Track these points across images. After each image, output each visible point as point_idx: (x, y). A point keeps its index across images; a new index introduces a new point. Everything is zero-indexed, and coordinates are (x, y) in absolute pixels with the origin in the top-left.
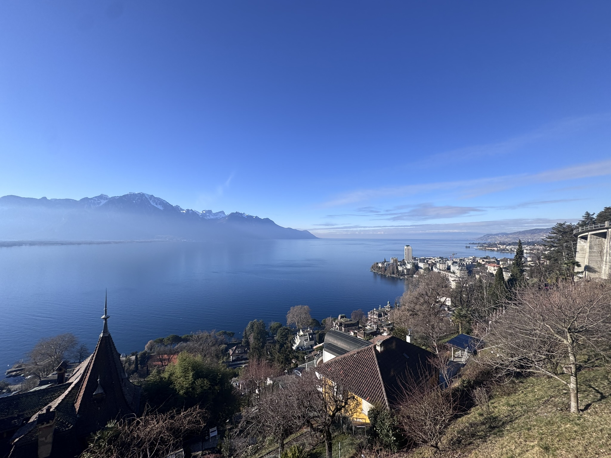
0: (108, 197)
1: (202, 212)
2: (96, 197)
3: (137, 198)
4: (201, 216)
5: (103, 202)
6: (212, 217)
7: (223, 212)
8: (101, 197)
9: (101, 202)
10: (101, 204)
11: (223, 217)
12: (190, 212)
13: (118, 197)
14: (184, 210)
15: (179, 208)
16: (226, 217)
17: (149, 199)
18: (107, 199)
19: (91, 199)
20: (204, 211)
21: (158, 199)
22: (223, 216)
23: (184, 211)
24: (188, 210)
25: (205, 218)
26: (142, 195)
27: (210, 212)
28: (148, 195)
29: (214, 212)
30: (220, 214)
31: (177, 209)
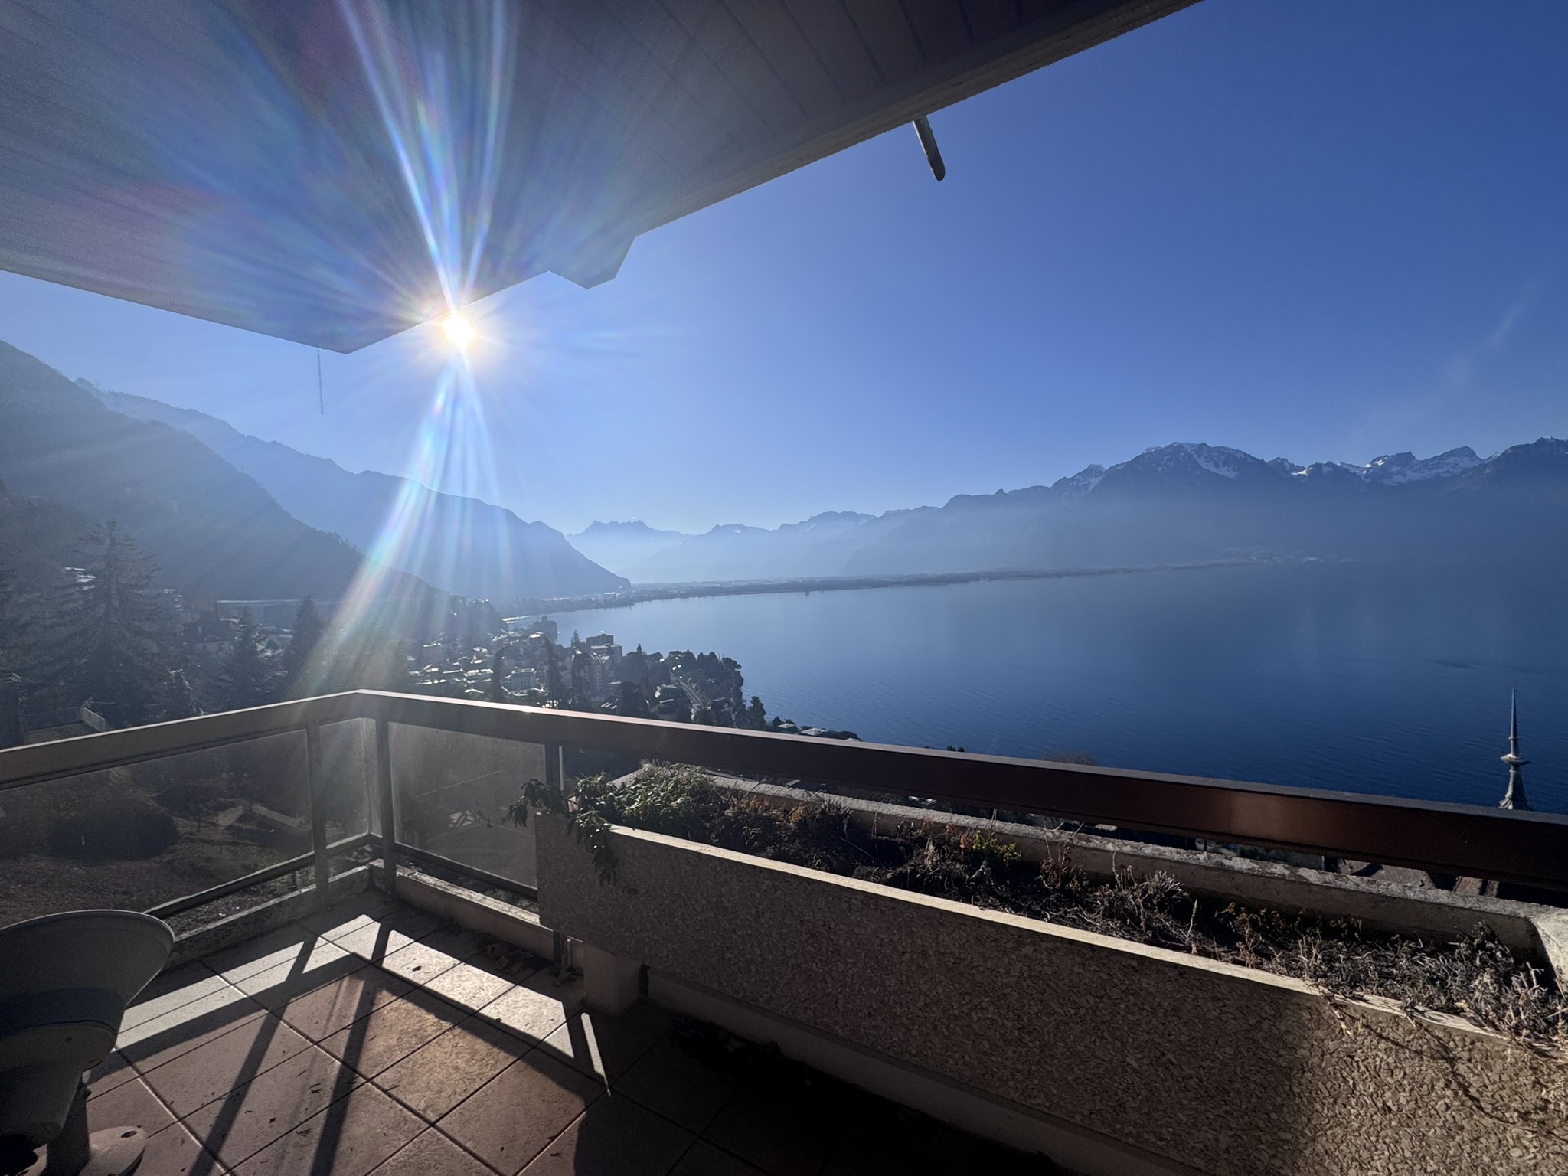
0: (1102, 468)
1: (1368, 466)
2: (1079, 474)
3: (1166, 457)
4: (1366, 476)
5: (1095, 481)
6: (1413, 476)
7: (1467, 452)
8: (1091, 471)
9: (1090, 483)
10: (1091, 488)
11: (1465, 471)
12: (1325, 470)
13: (1122, 464)
14: (1303, 469)
15: (1286, 464)
16: (1484, 465)
17: (1196, 457)
18: (1101, 473)
19: (1072, 479)
20: (1379, 459)
21: (1221, 450)
22: (1466, 463)
23: (1303, 472)
24: (1317, 467)
25: (1386, 481)
26: (1177, 449)
27: (1405, 459)
28: (1192, 446)
29: (1420, 456)
30: (1451, 460)
31: (1279, 470)
